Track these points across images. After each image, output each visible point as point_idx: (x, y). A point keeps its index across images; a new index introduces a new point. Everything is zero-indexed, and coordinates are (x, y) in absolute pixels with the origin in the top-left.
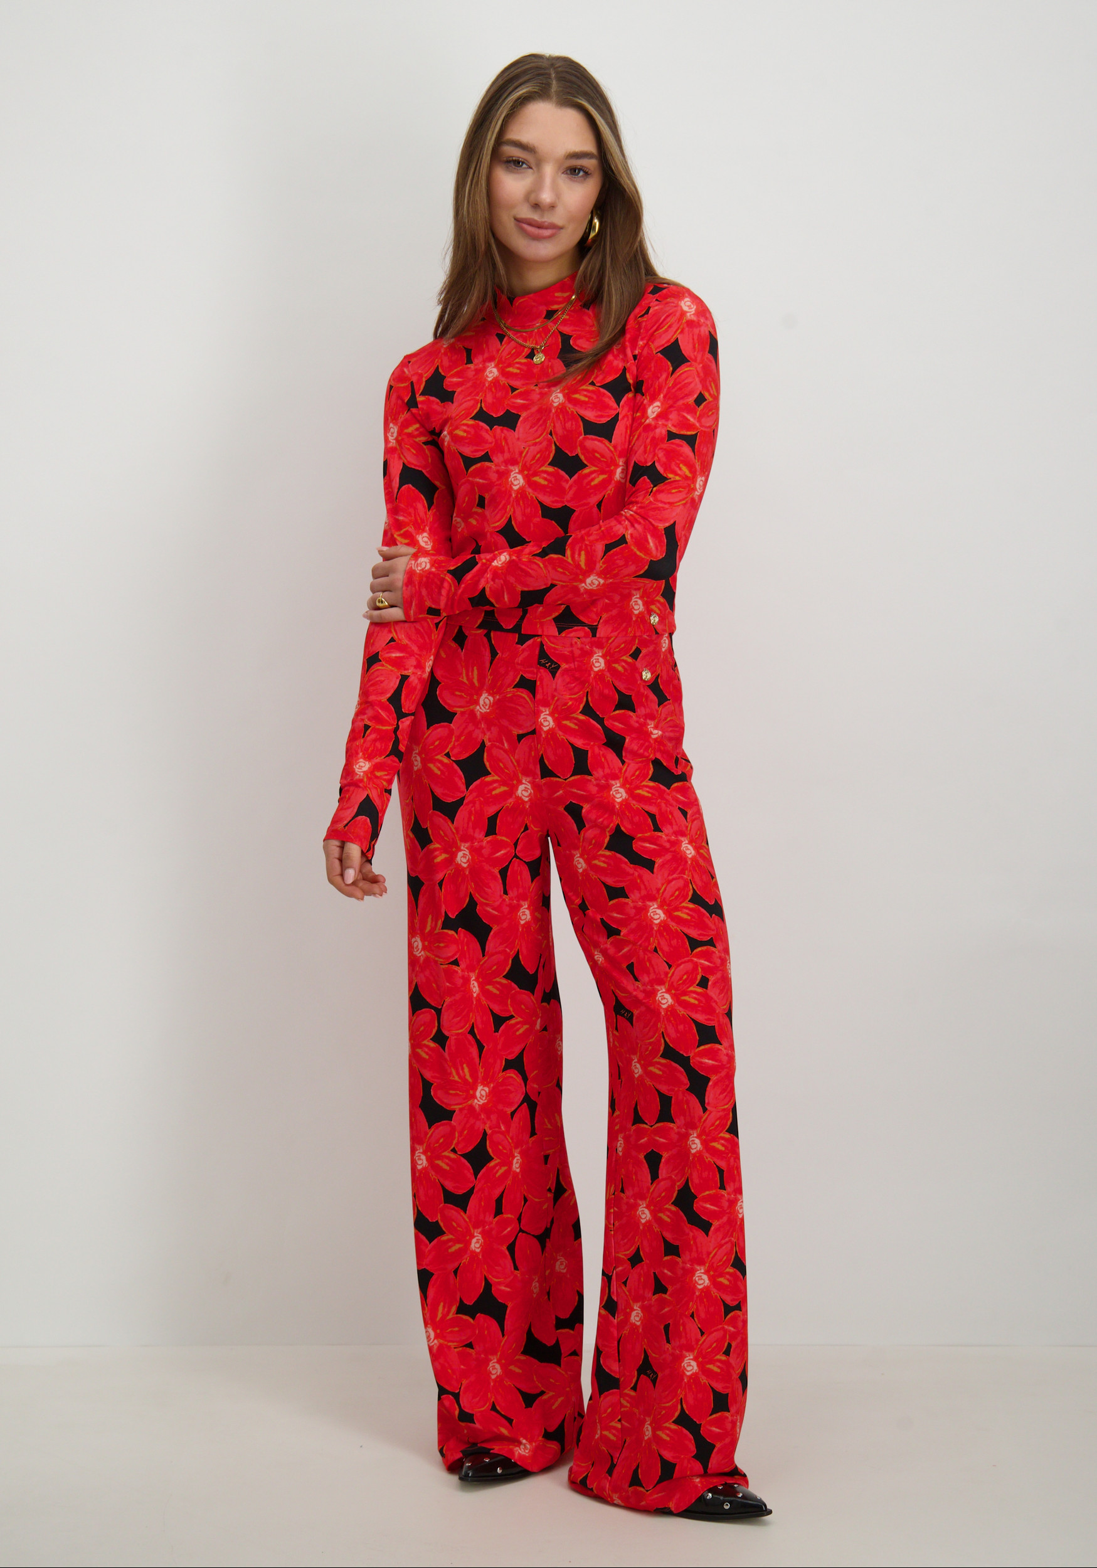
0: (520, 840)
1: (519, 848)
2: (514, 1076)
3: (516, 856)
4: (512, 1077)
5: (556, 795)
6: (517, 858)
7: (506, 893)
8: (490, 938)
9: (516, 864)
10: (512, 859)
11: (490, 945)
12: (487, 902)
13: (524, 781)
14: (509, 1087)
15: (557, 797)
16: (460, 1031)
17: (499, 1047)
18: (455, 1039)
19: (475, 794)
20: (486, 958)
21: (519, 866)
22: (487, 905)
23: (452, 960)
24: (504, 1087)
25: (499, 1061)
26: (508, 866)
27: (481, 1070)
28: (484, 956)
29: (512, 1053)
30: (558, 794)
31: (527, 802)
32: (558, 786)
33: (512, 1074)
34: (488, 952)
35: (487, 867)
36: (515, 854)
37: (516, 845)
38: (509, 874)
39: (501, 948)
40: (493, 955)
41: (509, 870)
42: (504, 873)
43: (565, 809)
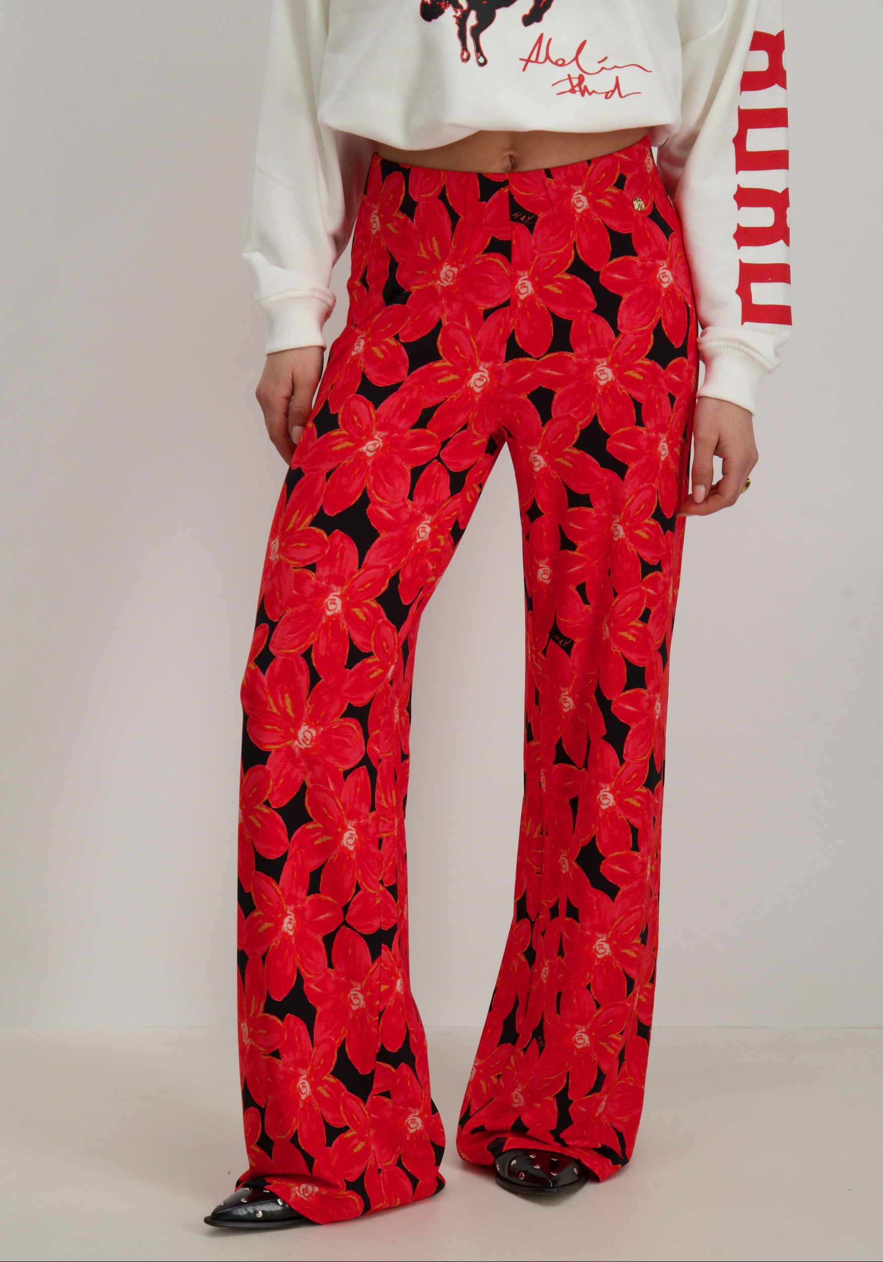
0: (451, 441)
1: (446, 449)
2: (355, 728)
3: (438, 458)
4: (352, 728)
5: (520, 380)
6: (439, 461)
7: (411, 497)
8: (373, 546)
9: (435, 469)
10: (433, 460)
11: (372, 556)
12: (384, 501)
13: (481, 368)
14: (346, 739)
15: (521, 382)
16: (291, 651)
17: (345, 686)
18: (282, 660)
19: (415, 380)
20: (362, 571)
21: (439, 471)
22: (382, 505)
23: (309, 563)
24: (339, 737)
25: (338, 703)
26: (423, 467)
27: (308, 706)
28: (360, 567)
29: (361, 699)
30: (525, 377)
31: (478, 394)
32: (527, 367)
33: (353, 724)
34: (366, 564)
35: (398, 460)
36: (439, 455)
37: (444, 444)
38: (422, 475)
39: (382, 562)
40: (370, 568)
41: (425, 471)
42: (416, 473)
43: (529, 397)
